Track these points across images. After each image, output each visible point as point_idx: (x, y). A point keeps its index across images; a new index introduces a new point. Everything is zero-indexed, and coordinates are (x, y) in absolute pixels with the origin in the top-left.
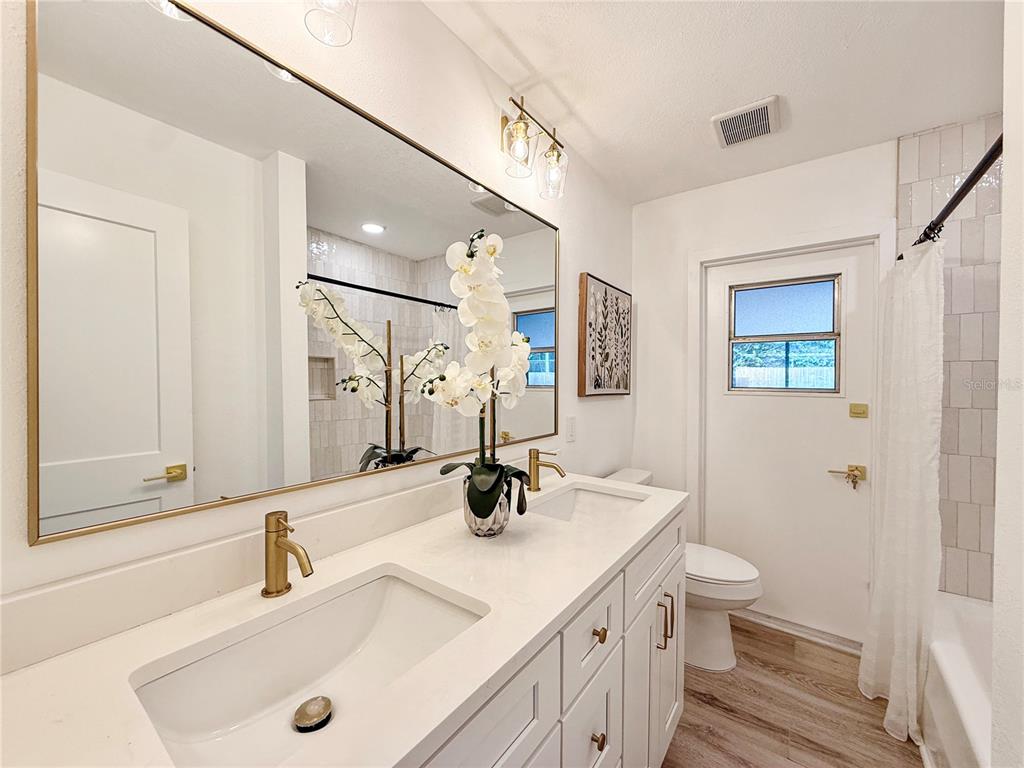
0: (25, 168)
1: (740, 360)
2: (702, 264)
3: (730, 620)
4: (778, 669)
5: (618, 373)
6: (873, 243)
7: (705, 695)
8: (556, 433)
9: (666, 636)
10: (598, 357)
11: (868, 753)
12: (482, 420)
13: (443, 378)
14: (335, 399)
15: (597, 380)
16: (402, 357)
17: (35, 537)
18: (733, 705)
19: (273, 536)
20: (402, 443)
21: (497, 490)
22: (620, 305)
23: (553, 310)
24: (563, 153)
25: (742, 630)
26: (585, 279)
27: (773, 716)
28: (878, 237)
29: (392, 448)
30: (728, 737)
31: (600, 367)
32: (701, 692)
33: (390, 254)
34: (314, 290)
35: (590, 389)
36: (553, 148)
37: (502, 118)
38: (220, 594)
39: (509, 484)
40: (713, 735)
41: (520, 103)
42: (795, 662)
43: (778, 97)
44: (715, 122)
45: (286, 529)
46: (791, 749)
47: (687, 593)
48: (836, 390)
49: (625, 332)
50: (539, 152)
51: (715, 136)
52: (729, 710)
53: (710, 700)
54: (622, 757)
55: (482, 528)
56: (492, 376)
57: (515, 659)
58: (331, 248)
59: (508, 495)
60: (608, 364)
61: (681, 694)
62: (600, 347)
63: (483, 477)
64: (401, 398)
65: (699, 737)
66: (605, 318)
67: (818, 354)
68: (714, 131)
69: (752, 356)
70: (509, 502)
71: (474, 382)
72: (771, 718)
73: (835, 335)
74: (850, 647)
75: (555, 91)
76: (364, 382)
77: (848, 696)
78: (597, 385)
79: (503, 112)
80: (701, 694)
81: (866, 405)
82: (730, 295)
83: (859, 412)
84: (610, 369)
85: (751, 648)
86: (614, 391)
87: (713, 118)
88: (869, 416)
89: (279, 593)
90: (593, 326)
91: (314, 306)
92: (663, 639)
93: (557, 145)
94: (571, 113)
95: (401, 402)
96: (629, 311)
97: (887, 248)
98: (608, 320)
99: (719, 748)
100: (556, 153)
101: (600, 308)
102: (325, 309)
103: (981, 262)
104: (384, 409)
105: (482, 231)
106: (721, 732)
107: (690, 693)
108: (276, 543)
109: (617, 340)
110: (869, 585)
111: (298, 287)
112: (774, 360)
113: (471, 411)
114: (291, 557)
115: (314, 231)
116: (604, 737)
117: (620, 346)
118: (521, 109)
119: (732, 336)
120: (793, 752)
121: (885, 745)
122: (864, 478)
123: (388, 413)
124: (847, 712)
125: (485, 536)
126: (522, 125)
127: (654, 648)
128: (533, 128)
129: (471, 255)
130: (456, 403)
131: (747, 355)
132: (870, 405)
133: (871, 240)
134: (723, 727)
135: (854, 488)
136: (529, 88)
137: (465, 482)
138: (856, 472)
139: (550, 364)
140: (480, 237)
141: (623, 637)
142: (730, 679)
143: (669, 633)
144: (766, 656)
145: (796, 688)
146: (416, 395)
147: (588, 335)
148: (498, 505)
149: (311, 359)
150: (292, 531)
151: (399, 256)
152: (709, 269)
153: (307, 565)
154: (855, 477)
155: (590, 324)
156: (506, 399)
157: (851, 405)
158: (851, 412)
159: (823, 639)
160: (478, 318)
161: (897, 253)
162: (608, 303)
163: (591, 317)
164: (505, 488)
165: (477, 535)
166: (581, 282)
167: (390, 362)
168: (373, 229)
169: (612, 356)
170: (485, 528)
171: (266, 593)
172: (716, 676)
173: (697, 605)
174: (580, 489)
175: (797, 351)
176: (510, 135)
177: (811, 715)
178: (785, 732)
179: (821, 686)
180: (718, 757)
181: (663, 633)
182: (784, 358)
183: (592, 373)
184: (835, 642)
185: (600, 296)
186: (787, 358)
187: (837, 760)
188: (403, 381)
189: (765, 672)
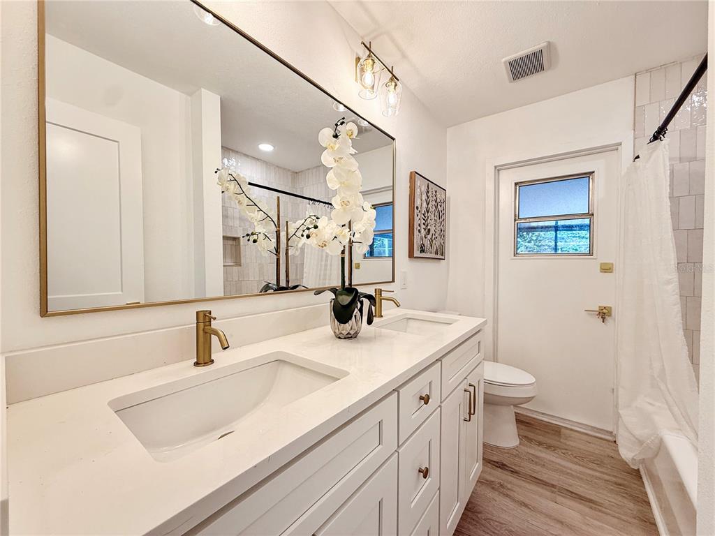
0: (37, 63)
1: (523, 248)
2: (495, 167)
3: (516, 416)
4: (549, 447)
5: (437, 243)
6: (617, 149)
7: (497, 462)
8: (393, 281)
9: (470, 414)
10: (423, 231)
11: (613, 500)
12: (343, 259)
13: (316, 227)
14: (240, 265)
15: (422, 247)
16: (287, 222)
17: (44, 311)
18: (517, 469)
19: (202, 325)
20: (288, 282)
21: (353, 306)
22: (438, 196)
23: (392, 204)
24: (398, 83)
25: (523, 422)
26: (414, 175)
27: (546, 476)
28: (620, 144)
29: (281, 284)
30: (514, 489)
31: (424, 239)
32: (494, 460)
33: (277, 166)
34: (227, 175)
35: (417, 253)
36: (391, 80)
37: (356, 59)
38: (166, 364)
39: (362, 303)
40: (503, 487)
41: (368, 46)
42: (561, 442)
43: (549, 43)
44: (505, 62)
45: (210, 318)
46: (558, 497)
47: (484, 393)
48: (590, 254)
49: (442, 215)
50: (381, 84)
51: (504, 73)
52: (514, 472)
53: (502, 466)
54: (439, 489)
55: (343, 332)
56: (350, 228)
57: (366, 398)
58: (237, 163)
59: (361, 310)
60: (429, 237)
61: (481, 461)
62: (424, 224)
63: (344, 296)
64: (287, 250)
65: (493, 488)
66: (428, 204)
67: (578, 244)
68: (504, 68)
69: (531, 245)
70: (362, 315)
71: (338, 230)
72: (545, 478)
73: (590, 215)
74: (600, 433)
75: (393, 40)
76: (261, 237)
77: (598, 464)
78: (422, 251)
79: (357, 54)
80: (494, 462)
81: (612, 264)
82: (516, 189)
83: (606, 269)
84: (431, 240)
85: (530, 433)
86: (433, 256)
87: (504, 60)
88: (614, 271)
89: (205, 364)
90: (419, 209)
91: (228, 185)
92: (468, 415)
93: (394, 78)
94: (404, 56)
95: (287, 253)
96: (444, 202)
97: (627, 152)
98: (430, 206)
99: (507, 496)
100: (393, 84)
101: (424, 197)
102: (235, 187)
103: (695, 159)
104: (275, 257)
105: (344, 118)
106: (509, 486)
107: (487, 461)
108: (203, 330)
109: (436, 220)
110: (613, 390)
111: (216, 172)
112: (546, 247)
113: (335, 251)
114: (214, 338)
115: (226, 149)
116: (427, 470)
117: (438, 225)
118: (370, 51)
119: (517, 218)
120: (560, 499)
121: (624, 495)
122: (610, 315)
123: (278, 260)
124: (598, 474)
125: (345, 338)
126: (370, 61)
127: (462, 421)
128: (378, 65)
129: (336, 136)
130: (325, 245)
131: (527, 244)
132: (614, 263)
133: (615, 147)
134: (510, 483)
135: (603, 322)
136: (375, 38)
137: (331, 302)
138: (604, 311)
139: (389, 251)
140: (342, 124)
141: (440, 406)
142: (515, 452)
143: (472, 412)
144: (541, 438)
145: (562, 459)
146: (297, 250)
147: (416, 215)
148: (353, 317)
149: (225, 238)
150: (215, 319)
151: (284, 169)
152: (501, 172)
153: (225, 341)
154: (604, 314)
155: (417, 208)
156: (359, 247)
157: (601, 264)
158: (601, 269)
159: (581, 428)
160: (341, 183)
161: (634, 155)
162: (430, 194)
163: (418, 202)
164: (359, 305)
165: (339, 338)
166: (411, 178)
167: (279, 225)
168: (266, 148)
169: (432, 232)
170: (345, 332)
171: (197, 364)
172: (506, 451)
173: (492, 402)
174: (410, 319)
175: (563, 241)
176: (362, 70)
177: (572, 475)
178: (553, 486)
179: (580, 458)
180: (507, 501)
181: (468, 411)
182: (554, 246)
183: (419, 242)
184: (590, 430)
185: (424, 189)
186: (556, 245)
187: (591, 504)
188: (288, 240)
189: (540, 448)
